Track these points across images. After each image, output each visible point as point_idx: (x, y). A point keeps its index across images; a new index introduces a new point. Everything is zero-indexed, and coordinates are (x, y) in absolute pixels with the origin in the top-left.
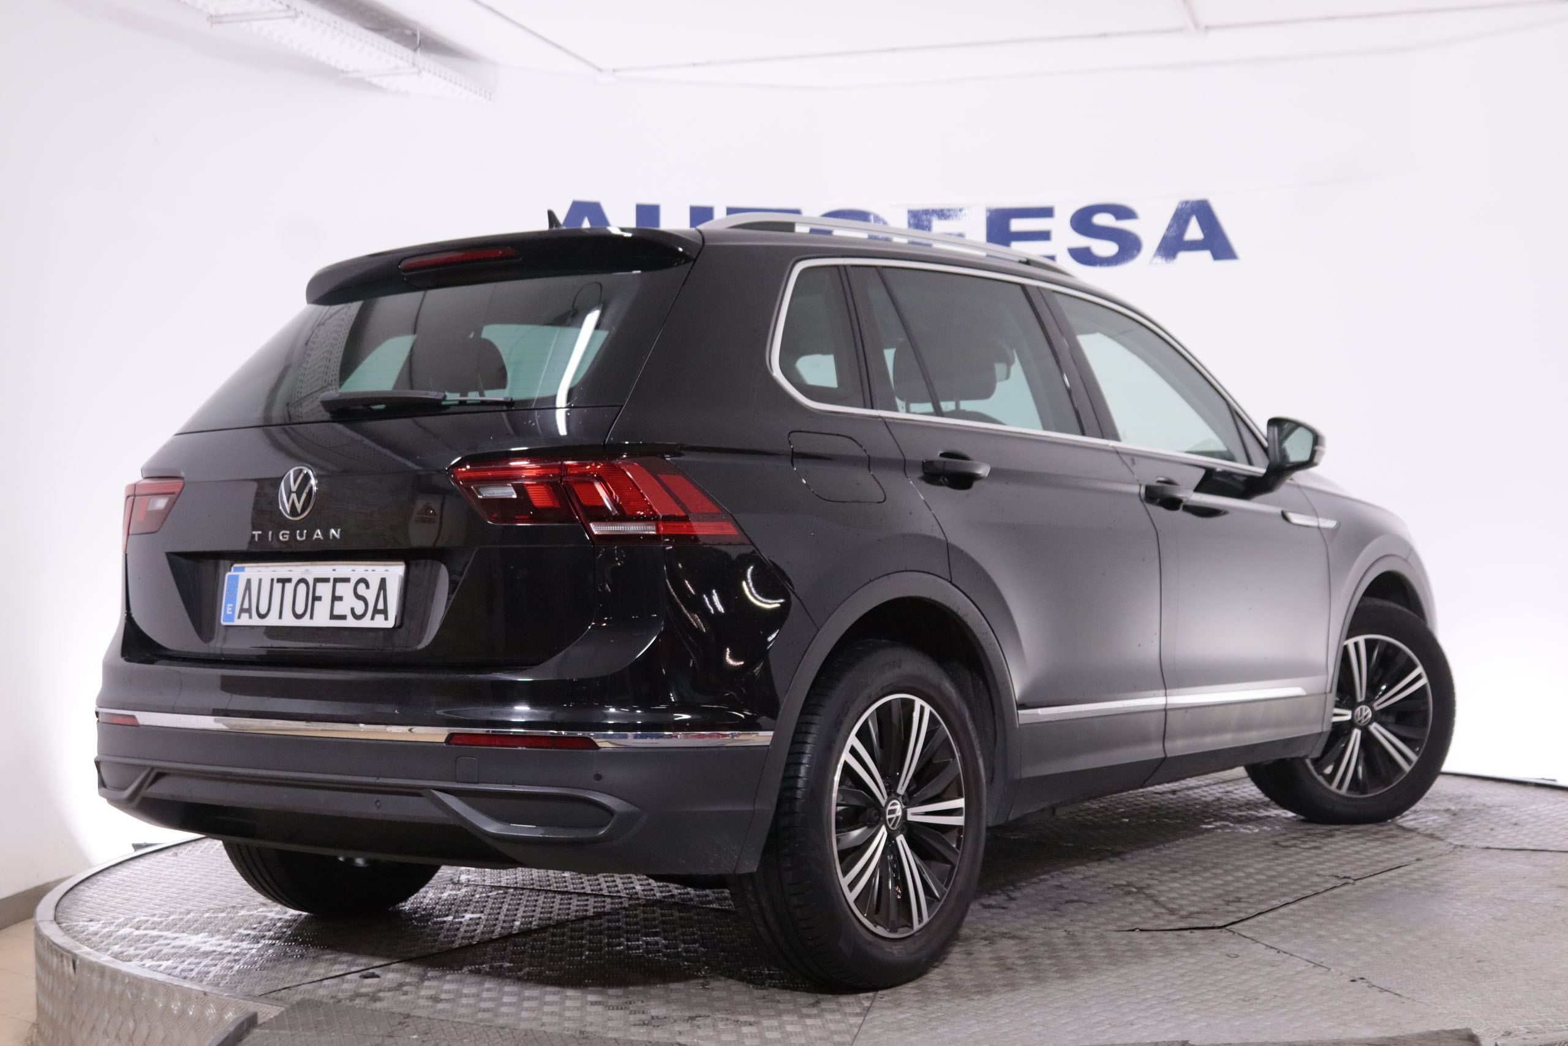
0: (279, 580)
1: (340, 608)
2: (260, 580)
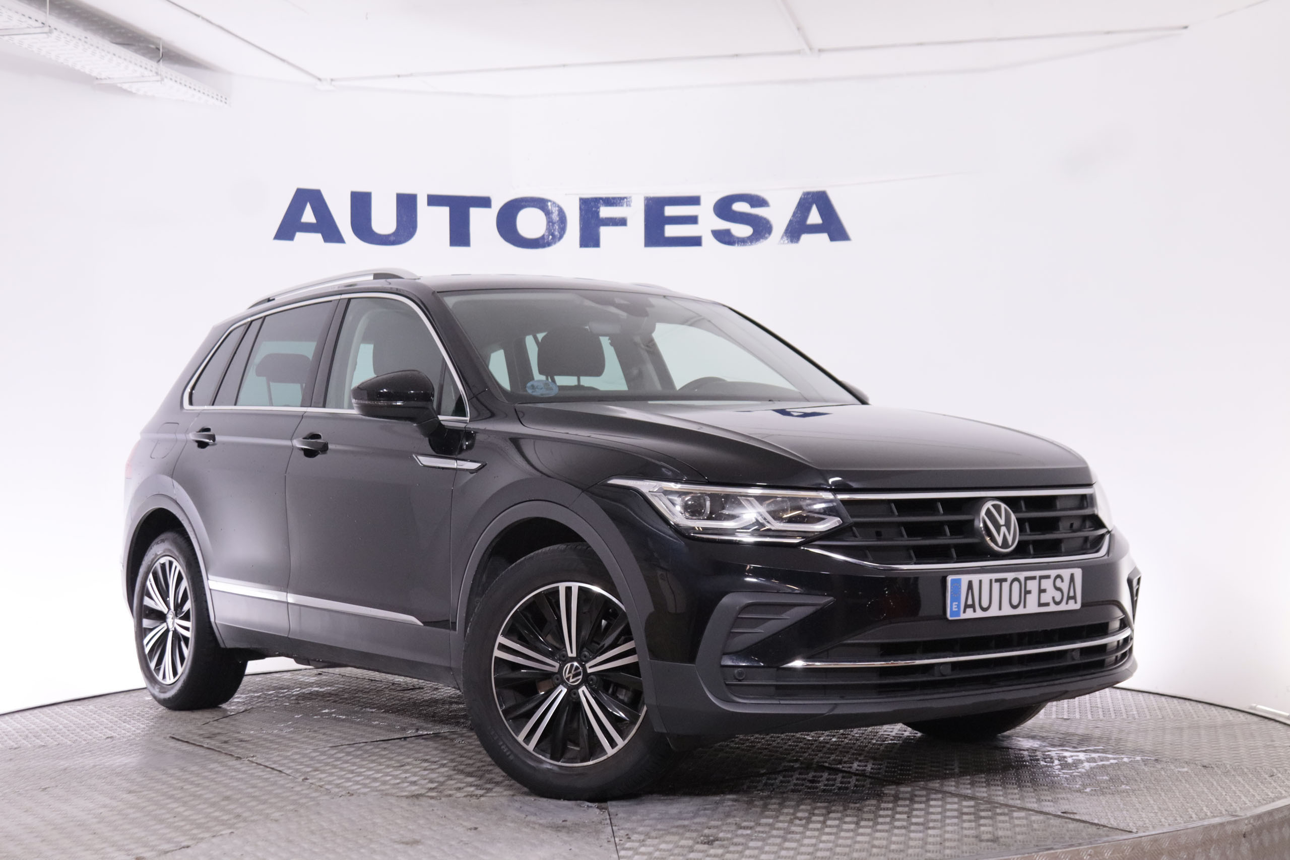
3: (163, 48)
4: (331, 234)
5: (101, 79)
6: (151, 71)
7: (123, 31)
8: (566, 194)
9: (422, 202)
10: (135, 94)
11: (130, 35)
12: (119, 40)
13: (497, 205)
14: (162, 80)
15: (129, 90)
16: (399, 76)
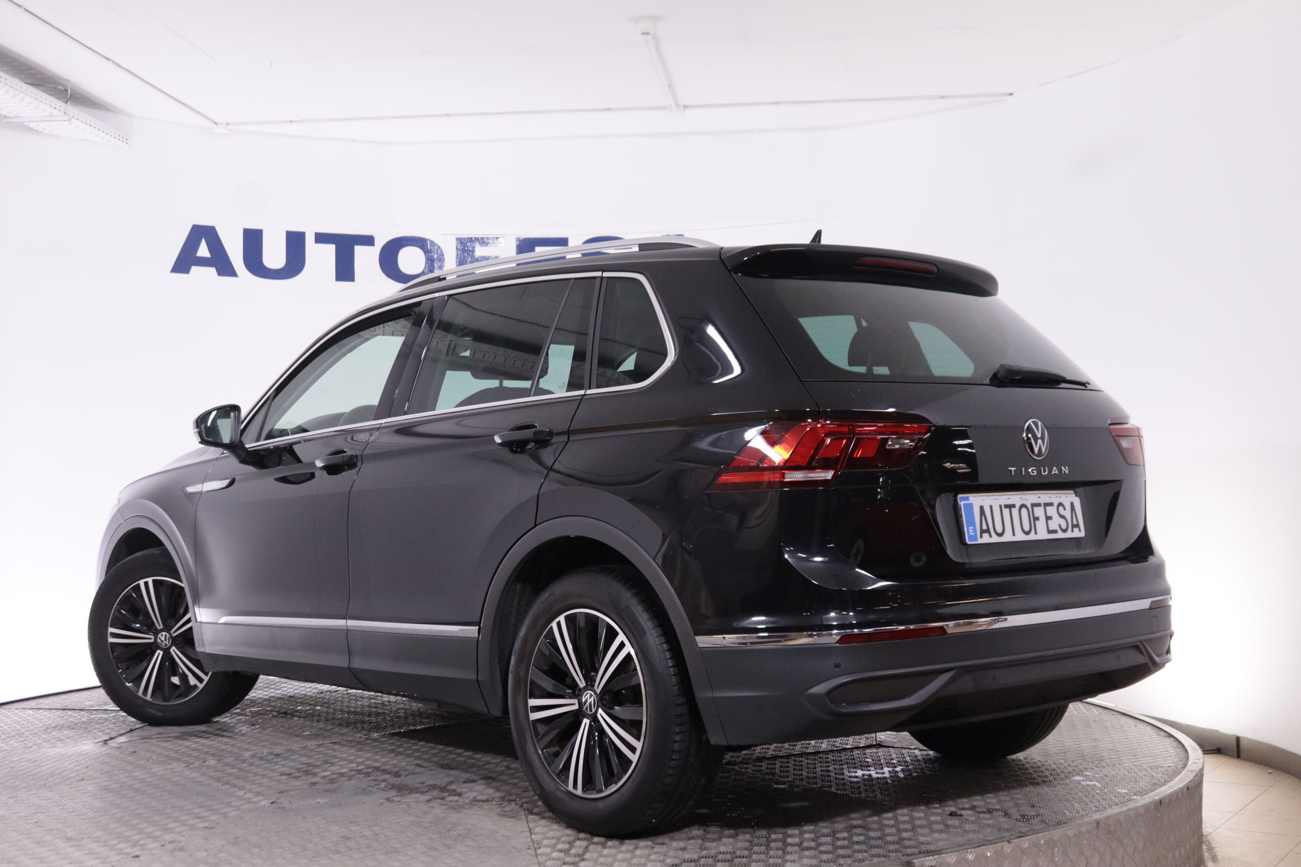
0: (1006, 506)
1: (1053, 525)
2: (991, 507)
3: (71, 90)
4: (225, 268)
5: (10, 117)
6: (60, 110)
7: (33, 72)
8: (444, 235)
9: (310, 240)
10: (40, 132)
11: (39, 76)
12: (28, 81)
13: (380, 243)
14: (70, 119)
15: (35, 128)
16: (291, 122)
